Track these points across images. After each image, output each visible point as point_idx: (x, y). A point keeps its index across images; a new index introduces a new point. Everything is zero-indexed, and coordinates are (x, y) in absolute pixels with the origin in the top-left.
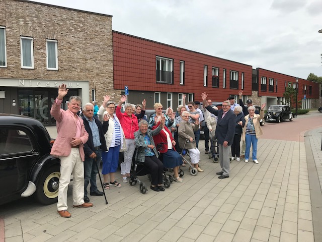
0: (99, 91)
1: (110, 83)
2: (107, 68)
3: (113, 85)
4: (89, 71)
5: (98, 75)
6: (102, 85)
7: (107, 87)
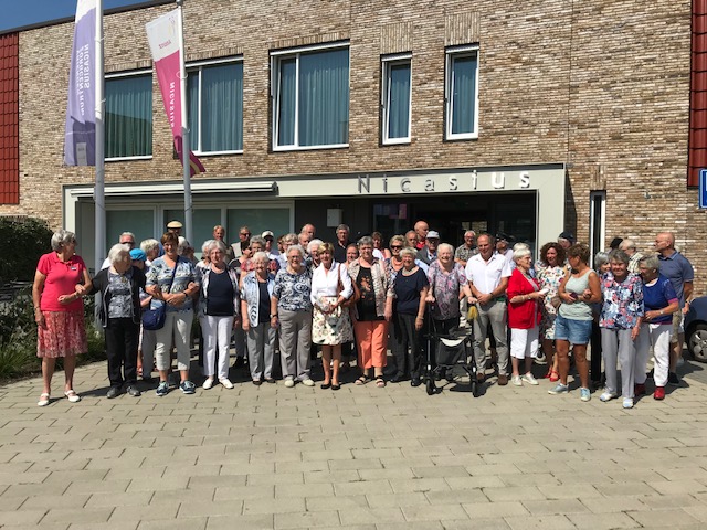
0: (620, 197)
1: (668, 163)
2: (662, 105)
3: (683, 171)
4: (581, 126)
5: (616, 138)
6: (632, 175)
7: (658, 183)
